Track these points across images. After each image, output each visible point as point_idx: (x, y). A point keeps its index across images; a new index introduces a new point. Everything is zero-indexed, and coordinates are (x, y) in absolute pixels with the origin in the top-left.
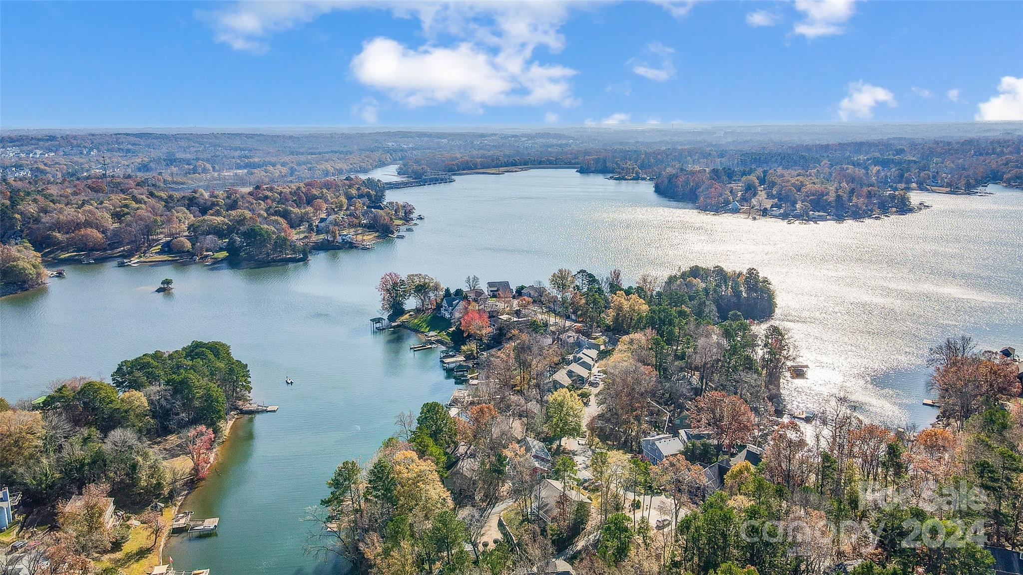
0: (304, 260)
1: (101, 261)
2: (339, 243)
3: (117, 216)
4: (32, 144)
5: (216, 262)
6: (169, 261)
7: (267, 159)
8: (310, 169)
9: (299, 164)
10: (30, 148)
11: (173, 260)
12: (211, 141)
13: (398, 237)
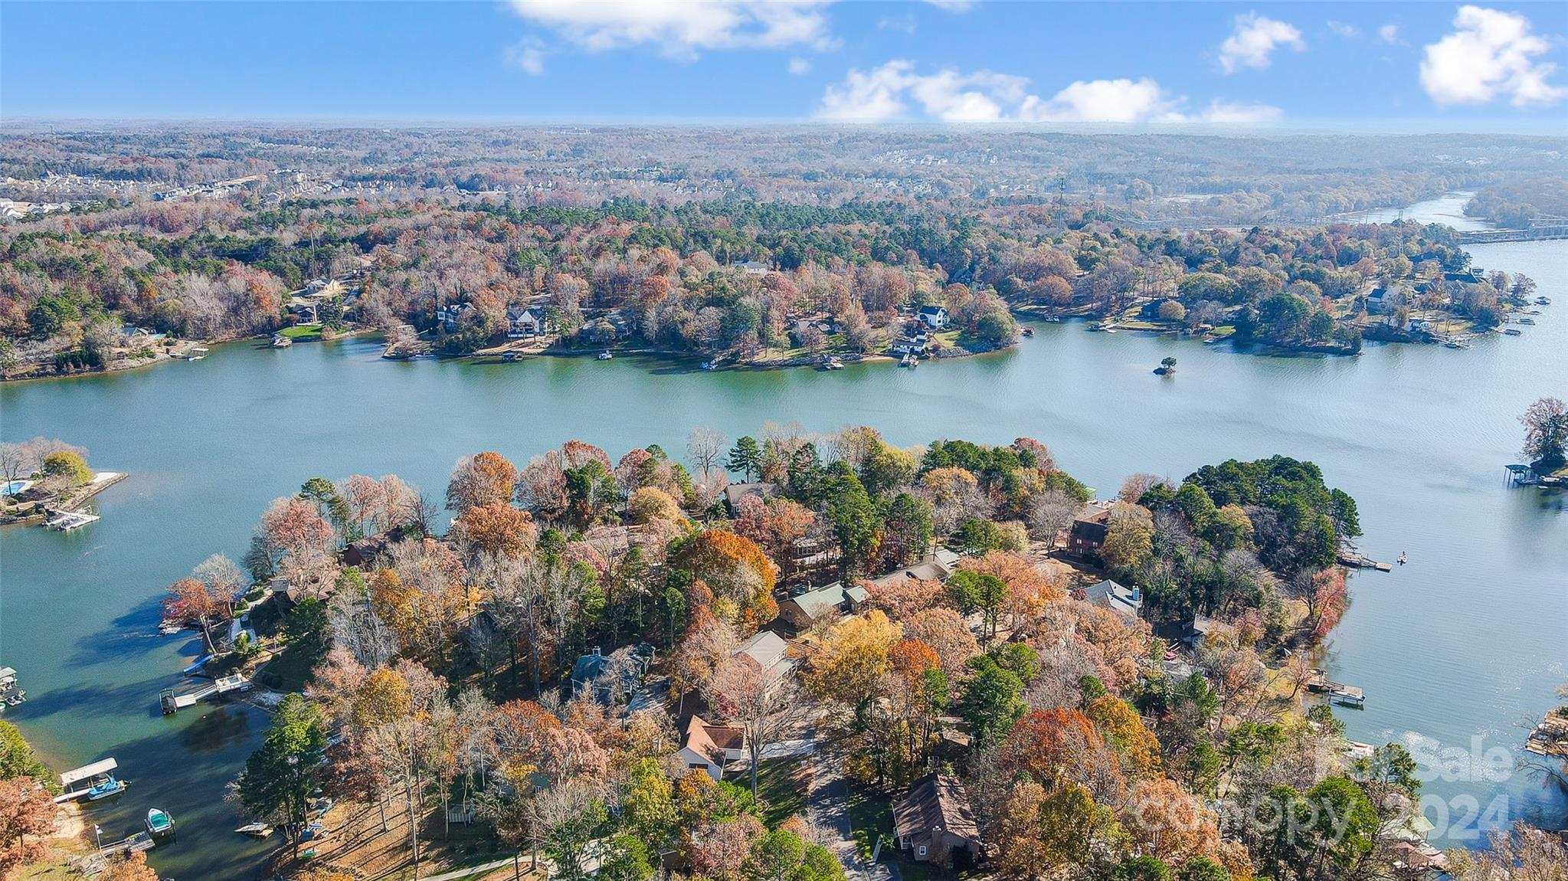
0: (1353, 352)
1: (1065, 319)
2: (1407, 332)
3: (1084, 262)
4: (921, 147)
5: (1220, 340)
6: (1153, 330)
7: (1234, 179)
8: (1308, 199)
9: (1289, 189)
10: (920, 151)
11: (1158, 331)
12: (1144, 146)
13: (1509, 333)
